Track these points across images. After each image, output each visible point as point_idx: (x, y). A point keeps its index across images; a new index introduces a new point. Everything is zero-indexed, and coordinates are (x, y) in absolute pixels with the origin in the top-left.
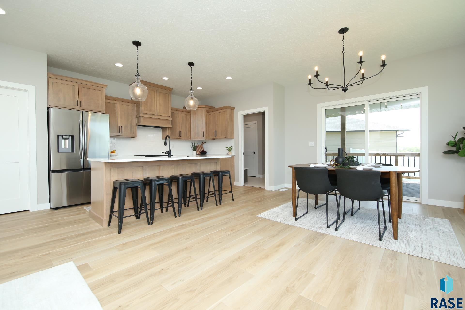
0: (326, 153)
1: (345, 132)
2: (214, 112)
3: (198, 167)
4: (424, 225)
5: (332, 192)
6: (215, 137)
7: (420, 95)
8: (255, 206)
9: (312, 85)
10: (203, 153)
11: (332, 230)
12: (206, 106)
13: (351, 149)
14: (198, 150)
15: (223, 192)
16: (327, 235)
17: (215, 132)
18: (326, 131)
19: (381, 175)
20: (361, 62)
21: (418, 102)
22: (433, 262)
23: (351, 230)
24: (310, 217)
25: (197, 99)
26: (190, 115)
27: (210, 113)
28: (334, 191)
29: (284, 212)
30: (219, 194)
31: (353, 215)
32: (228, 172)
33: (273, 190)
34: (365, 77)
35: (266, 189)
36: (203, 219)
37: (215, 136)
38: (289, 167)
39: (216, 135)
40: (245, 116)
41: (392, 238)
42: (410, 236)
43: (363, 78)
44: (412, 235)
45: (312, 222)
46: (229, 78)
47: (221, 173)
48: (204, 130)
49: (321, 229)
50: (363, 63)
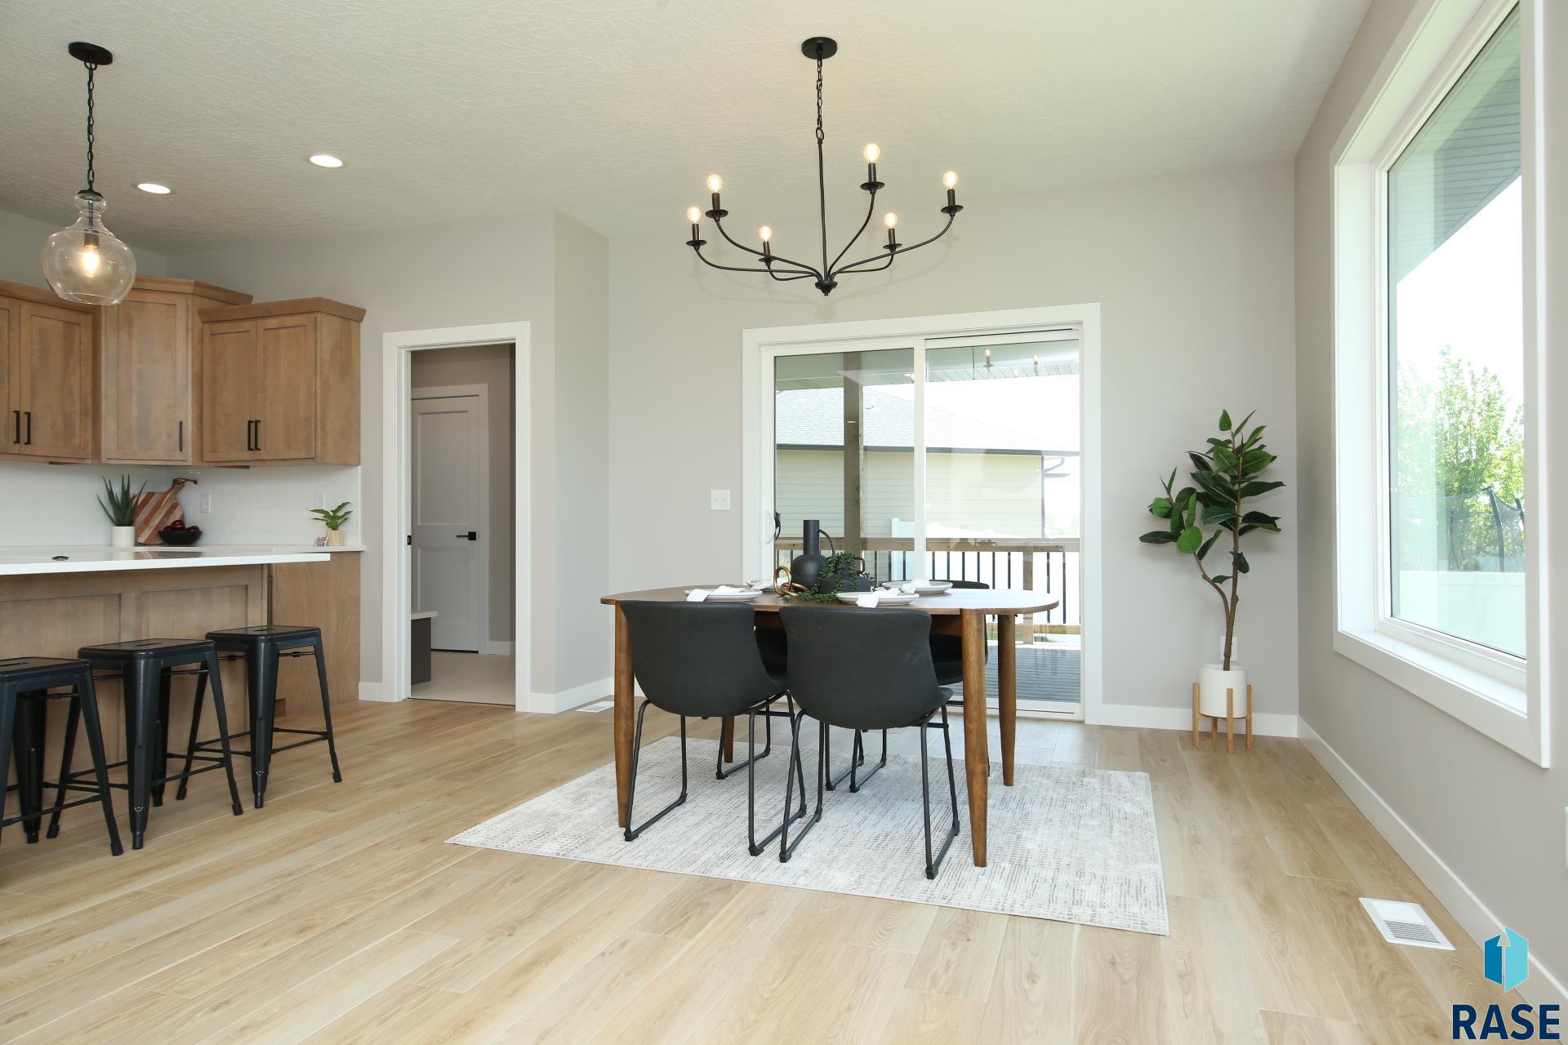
0: (776, 538)
1: (861, 452)
2: (247, 325)
3: (129, 616)
4: (1077, 798)
5: (778, 700)
6: (248, 455)
7: (1077, 330)
8: (450, 795)
9: (702, 249)
10: (182, 535)
11: (769, 860)
12: (197, 284)
13: (895, 521)
14: (147, 521)
15: (279, 740)
16: (742, 884)
17: (253, 425)
18: (777, 442)
19: (932, 625)
20: (872, 186)
21: (1073, 356)
22: (1077, 930)
23: (836, 850)
24: (691, 818)
25: (128, 245)
26: (96, 327)
27: (223, 327)
28: (784, 699)
29: (581, 810)
30: (251, 754)
31: (858, 790)
32: (313, 634)
33: (553, 711)
34: (900, 245)
35: (518, 709)
36: (138, 893)
37: (250, 449)
38: (605, 601)
39: (253, 444)
40: (420, 358)
41: (971, 860)
42: (1029, 845)
43: (892, 247)
44: (1033, 842)
45: (696, 838)
46: (326, 161)
47: (266, 641)
48: (187, 414)
49: (727, 863)
50: (879, 192)
